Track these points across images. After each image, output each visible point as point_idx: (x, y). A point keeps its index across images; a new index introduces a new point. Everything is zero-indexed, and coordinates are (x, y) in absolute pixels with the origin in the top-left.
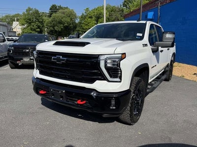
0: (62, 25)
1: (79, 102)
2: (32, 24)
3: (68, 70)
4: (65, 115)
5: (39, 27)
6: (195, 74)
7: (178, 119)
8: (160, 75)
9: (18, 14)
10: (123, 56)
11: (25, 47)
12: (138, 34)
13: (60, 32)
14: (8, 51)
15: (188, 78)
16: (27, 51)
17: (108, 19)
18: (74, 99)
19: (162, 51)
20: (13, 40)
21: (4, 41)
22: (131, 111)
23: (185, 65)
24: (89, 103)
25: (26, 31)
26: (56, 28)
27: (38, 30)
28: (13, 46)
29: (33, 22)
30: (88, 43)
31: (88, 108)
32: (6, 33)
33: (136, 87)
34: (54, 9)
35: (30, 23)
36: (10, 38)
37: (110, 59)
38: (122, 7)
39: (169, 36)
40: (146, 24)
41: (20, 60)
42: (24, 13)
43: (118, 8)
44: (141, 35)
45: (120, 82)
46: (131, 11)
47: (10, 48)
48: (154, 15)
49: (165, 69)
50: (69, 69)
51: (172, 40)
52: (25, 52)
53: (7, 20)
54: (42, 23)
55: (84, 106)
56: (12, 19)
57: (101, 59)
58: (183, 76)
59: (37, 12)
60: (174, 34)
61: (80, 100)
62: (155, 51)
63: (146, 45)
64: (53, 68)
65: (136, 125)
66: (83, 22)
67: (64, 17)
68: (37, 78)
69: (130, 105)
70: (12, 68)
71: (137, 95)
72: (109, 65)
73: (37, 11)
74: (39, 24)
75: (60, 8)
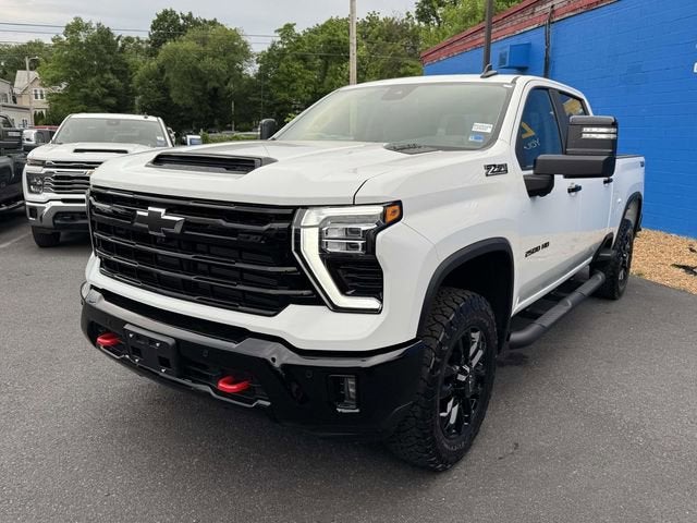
2: (89, 79)
5: (112, 92)
10: (393, 212)
12: (478, 127)
13: (188, 110)
26: (175, 96)
29: (92, 74)
30: (270, 161)
39: (592, 134)
42: (57, 39)
44: (488, 128)
45: (379, 311)
49: (597, 255)
54: (123, 75)
57: (304, 223)
60: (613, 126)
72: (334, 248)
73: (108, 32)
74: (114, 81)
75: (191, 21)
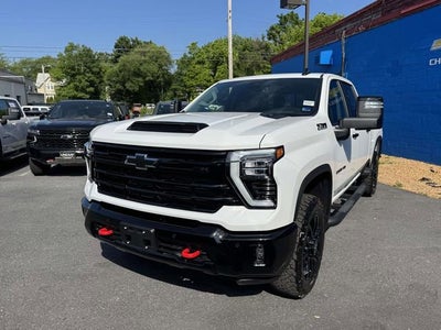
0: (140, 79)
1: (186, 254)
2: (78, 77)
3: (160, 184)
4: (154, 281)
5: (92, 84)
6: (424, 179)
7: (397, 282)
8: (353, 184)
9: (48, 58)
10: (279, 152)
11: (64, 129)
12: (306, 103)
13: (136, 93)
14: (28, 138)
15: (410, 189)
16: (69, 137)
17: (238, 65)
18: (174, 247)
19: (355, 136)
20: (37, 114)
21: (19, 116)
22: (298, 269)
23: (401, 160)
24: (208, 255)
25: (64, 93)
26: (128, 85)
27: (92, 89)
28: (39, 127)
29: (80, 74)
30: (203, 126)
31: (207, 267)
32: (23, 99)
33: (306, 218)
34: (124, 46)
35: (73, 76)
36: (31, 107)
37: (250, 158)
38: (266, 39)
39: (371, 105)
40: (321, 80)
41: (52, 157)
42: (60, 55)
43: (258, 42)
44: (312, 104)
45: (274, 208)
46: (286, 48)
47: (33, 132)
48: (333, 56)
49: (362, 171)
50: (163, 181)
51: (378, 114)
52: (64, 140)
53: (25, 70)
54: (99, 74)
55: (198, 263)
56: (34, 69)
57: (232, 159)
58: (400, 185)
59: (88, 52)
60: (382, 100)
61: (187, 250)
62: (342, 138)
63: (324, 125)
64: (128, 179)
65: (307, 299)
66: (184, 72)
67: (145, 61)
68: (93, 201)
69: (295, 257)
70: (36, 175)
71: (309, 234)
72: (249, 173)
73: (89, 50)
74: (93, 78)
75: (137, 42)
